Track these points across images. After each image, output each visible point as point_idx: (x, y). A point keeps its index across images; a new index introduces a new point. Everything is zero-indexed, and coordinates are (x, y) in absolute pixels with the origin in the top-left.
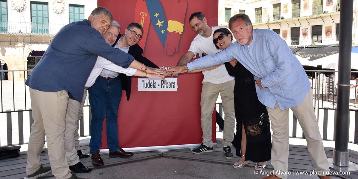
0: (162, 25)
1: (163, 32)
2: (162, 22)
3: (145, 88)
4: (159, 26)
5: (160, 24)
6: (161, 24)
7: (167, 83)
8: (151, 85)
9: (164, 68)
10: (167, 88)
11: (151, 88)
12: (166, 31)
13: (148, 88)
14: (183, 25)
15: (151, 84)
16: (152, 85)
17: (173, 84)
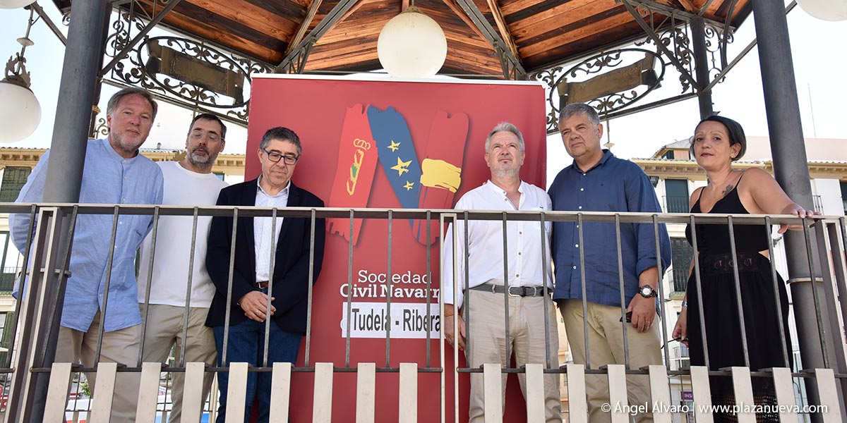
0: (407, 171)
1: (409, 186)
2: (408, 164)
3: (361, 329)
4: (400, 174)
5: (402, 168)
6: (405, 167)
7: (420, 317)
8: (376, 323)
9: (412, 279)
10: (420, 330)
11: (377, 329)
12: (418, 185)
13: (369, 329)
14: (460, 170)
15: (377, 320)
16: (379, 323)
17: (435, 321)
